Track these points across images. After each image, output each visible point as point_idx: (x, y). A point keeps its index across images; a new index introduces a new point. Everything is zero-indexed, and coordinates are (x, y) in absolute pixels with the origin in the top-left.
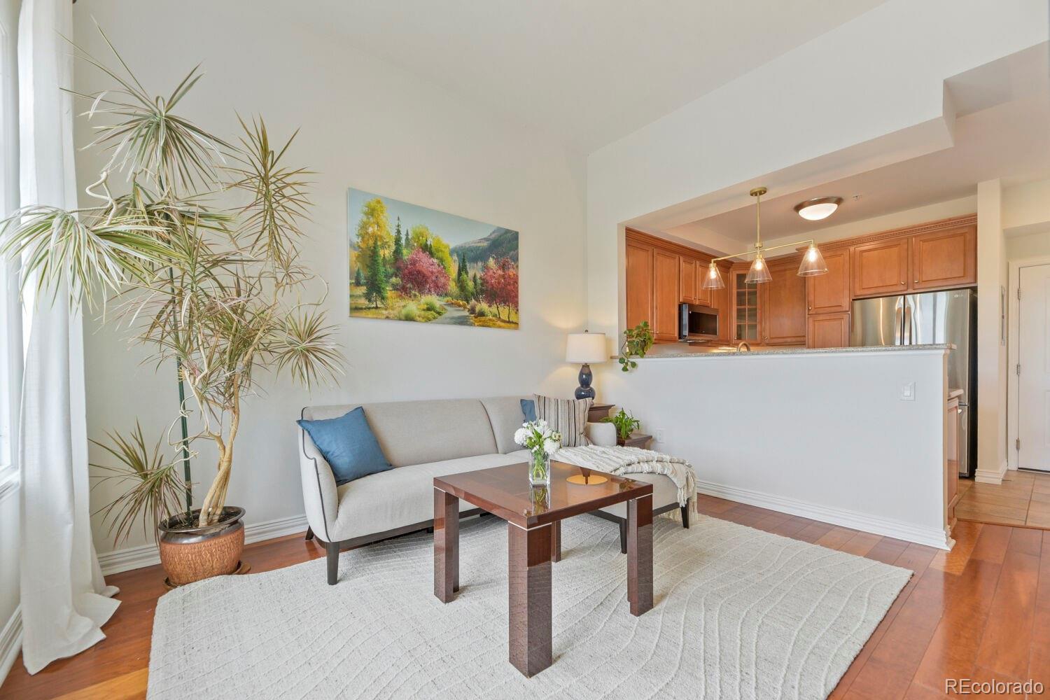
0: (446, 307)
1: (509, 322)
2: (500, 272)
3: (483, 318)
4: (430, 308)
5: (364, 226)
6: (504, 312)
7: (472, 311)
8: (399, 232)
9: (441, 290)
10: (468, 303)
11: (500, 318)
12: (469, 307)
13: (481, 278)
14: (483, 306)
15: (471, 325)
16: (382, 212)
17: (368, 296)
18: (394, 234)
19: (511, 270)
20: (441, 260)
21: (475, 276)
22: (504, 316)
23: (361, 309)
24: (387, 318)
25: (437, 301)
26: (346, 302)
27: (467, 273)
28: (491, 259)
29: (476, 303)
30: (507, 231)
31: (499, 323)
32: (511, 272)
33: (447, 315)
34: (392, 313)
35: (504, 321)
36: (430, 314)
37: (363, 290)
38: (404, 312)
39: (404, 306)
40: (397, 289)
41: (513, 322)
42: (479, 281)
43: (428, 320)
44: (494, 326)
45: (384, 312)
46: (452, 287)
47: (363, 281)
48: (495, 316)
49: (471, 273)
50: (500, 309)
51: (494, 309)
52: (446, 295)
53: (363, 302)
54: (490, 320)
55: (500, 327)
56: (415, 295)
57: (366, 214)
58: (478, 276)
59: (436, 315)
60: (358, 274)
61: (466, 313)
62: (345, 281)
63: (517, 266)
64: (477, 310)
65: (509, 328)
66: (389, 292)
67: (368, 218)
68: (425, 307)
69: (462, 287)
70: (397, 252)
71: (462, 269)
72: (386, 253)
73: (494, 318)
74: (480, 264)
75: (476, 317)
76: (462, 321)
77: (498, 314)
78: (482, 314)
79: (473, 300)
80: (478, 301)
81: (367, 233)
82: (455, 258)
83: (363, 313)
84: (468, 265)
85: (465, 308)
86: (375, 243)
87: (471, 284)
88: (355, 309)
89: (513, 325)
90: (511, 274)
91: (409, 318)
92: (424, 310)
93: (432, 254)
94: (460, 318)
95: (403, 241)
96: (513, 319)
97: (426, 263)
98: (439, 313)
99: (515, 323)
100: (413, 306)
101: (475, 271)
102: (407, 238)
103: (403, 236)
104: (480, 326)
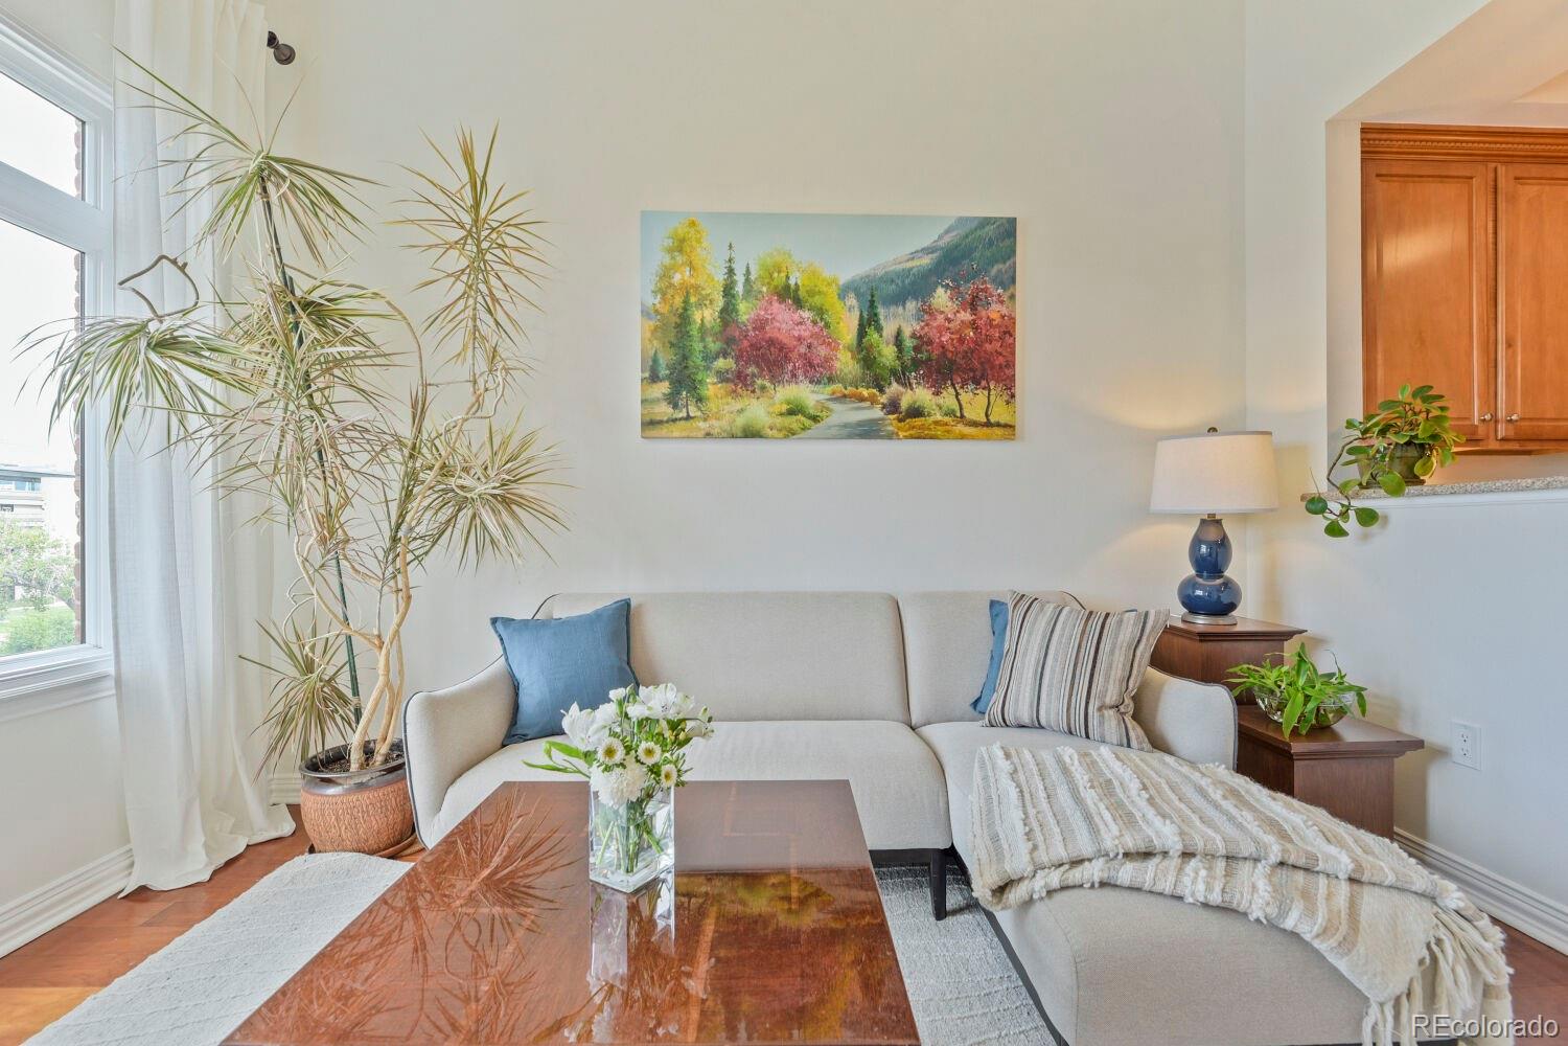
0: (832, 405)
1: (988, 424)
2: (966, 316)
3: (918, 421)
4: (794, 410)
5: (666, 274)
6: (974, 403)
7: (893, 407)
8: (731, 271)
9: (817, 371)
10: (882, 391)
11: (962, 416)
12: (883, 399)
13: (913, 336)
14: (922, 395)
15: (890, 436)
16: (699, 241)
17: (672, 400)
18: (720, 277)
19: (995, 307)
20: (820, 311)
21: (899, 334)
22: (975, 412)
23: (661, 422)
24: (708, 435)
25: (807, 394)
26: (636, 413)
27: (879, 329)
28: (940, 291)
29: (901, 388)
30: (985, 222)
31: (961, 428)
32: (995, 311)
33: (833, 420)
34: (716, 425)
35: (975, 424)
36: (793, 422)
37: (663, 388)
38: (740, 421)
39: (741, 411)
40: (727, 380)
41: (998, 425)
42: (909, 343)
43: (790, 433)
44: (949, 435)
45: (701, 424)
46: (846, 363)
47: (663, 372)
48: (950, 413)
49: (889, 329)
50: (964, 397)
51: (948, 399)
52: (831, 380)
53: (664, 410)
54: (936, 423)
55: (963, 437)
56: (763, 388)
57: (670, 251)
58: (907, 332)
59: (808, 422)
60: (655, 361)
61: (877, 413)
62: (636, 374)
63: (1012, 297)
64: (904, 404)
65: (988, 438)
66: (711, 387)
67: (673, 258)
68: (785, 408)
69: (867, 358)
70: (728, 312)
71: (869, 322)
72: (706, 316)
73: (947, 419)
74: (912, 305)
75: (900, 420)
76: (868, 431)
77: (957, 408)
78: (916, 412)
79: (895, 385)
80: (907, 384)
81: (671, 285)
82: (852, 301)
83: (664, 431)
84: (881, 311)
85: (873, 400)
86: (686, 302)
87: (888, 352)
88: (649, 424)
89: (998, 431)
90: (994, 316)
91: (751, 433)
92: (781, 414)
93: (799, 303)
94: (860, 424)
95: (739, 289)
96: (999, 414)
97: (787, 323)
98: (815, 419)
99: (1006, 426)
100: (758, 409)
101: (900, 321)
102: (747, 280)
103: (740, 279)
104: (912, 437)
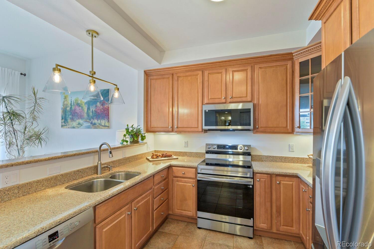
0: (84, 123)
1: (105, 126)
2: (102, 107)
3: (95, 126)
4: (79, 124)
5: (64, 102)
6: (103, 122)
7: (92, 123)
8: (71, 101)
9: (81, 117)
10: (90, 121)
11: (101, 125)
12: (90, 122)
13: (94, 111)
14: (95, 121)
15: (91, 128)
16: (67, 97)
17: (64, 122)
18: (70, 102)
19: (106, 105)
20: (82, 107)
21: (93, 110)
22: (103, 124)
23: (63, 126)
24: (69, 128)
25: (81, 121)
26: (60, 124)
27: (90, 110)
28: (98, 103)
30: (105, 90)
31: (101, 127)
32: (106, 106)
33: (84, 125)
34: (70, 126)
35: (103, 126)
36: (79, 126)
37: (63, 120)
38: (73, 125)
39: (72, 124)
40: (71, 119)
41: (106, 126)
42: (94, 112)
43: (78, 128)
44: (99, 128)
45: (68, 126)
46: (85, 116)
47: (63, 118)
48: (99, 124)
49: (91, 110)
50: (102, 121)
51: (99, 121)
52: (84, 119)
53: (63, 124)
54: (97, 126)
56: (75, 120)
57: (64, 99)
58: (94, 110)
59: (81, 126)
60: (63, 116)
61: (89, 124)
62: (60, 118)
63: (109, 103)
64: (93, 122)
65: (105, 128)
66: (69, 121)
67: (65, 100)
69: (88, 115)
70: (71, 108)
71: (88, 109)
72: (68, 109)
73: (99, 125)
74: (94, 105)
75: (93, 125)
76: (88, 127)
77: (100, 123)
78: (95, 124)
80: (93, 119)
81: (64, 104)
82: (86, 105)
83: (64, 127)
84: (90, 107)
85: (89, 122)
86: (66, 107)
87: (91, 114)
88: (62, 126)
89: (106, 127)
90: (106, 107)
91: (74, 128)
92: (77, 124)
93: (80, 106)
94: (87, 126)
95: (72, 104)
96: (107, 124)
97: (78, 109)
99: (107, 126)
100: (75, 124)
101: (93, 108)
102: (73, 103)
103: (72, 102)
104: (94, 128)
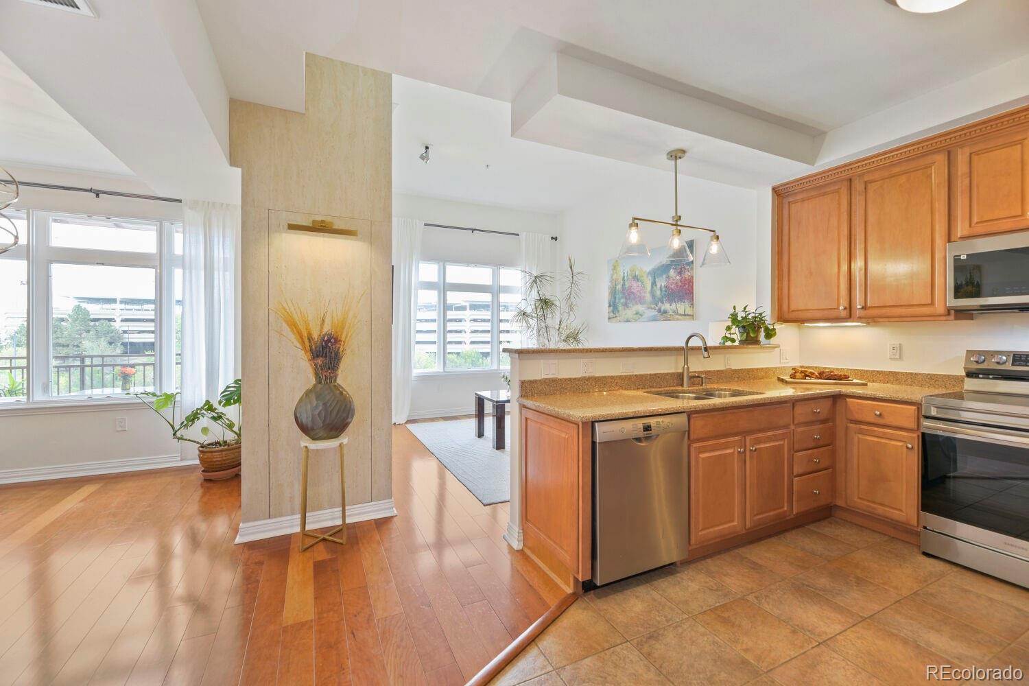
0: (645, 311)
1: (685, 315)
2: (678, 278)
3: (666, 315)
4: (637, 313)
5: (612, 275)
6: (681, 307)
7: (659, 311)
8: (624, 273)
9: (640, 300)
10: (657, 306)
11: (678, 313)
12: (657, 308)
14: (666, 306)
15: (659, 320)
16: (618, 266)
17: (613, 312)
18: (622, 275)
19: (687, 273)
20: (642, 282)
21: (661, 285)
22: (681, 311)
23: (611, 318)
24: (620, 321)
25: (640, 308)
26: (606, 315)
27: (656, 285)
28: (671, 270)
31: (677, 317)
32: (687, 275)
33: (646, 315)
34: (621, 318)
35: (681, 315)
36: (637, 317)
37: (611, 308)
38: (626, 317)
39: (626, 314)
40: (623, 305)
41: (688, 315)
42: (664, 289)
43: (636, 320)
44: (674, 319)
45: (619, 318)
46: (648, 298)
47: (611, 304)
48: (674, 312)
49: (659, 286)
50: (678, 306)
51: (673, 306)
52: (645, 303)
53: (612, 315)
54: (671, 315)
55: (678, 320)
56: (631, 307)
57: (613, 269)
58: (663, 285)
59: (640, 317)
60: (610, 301)
61: (656, 313)
62: (607, 305)
63: (692, 268)
64: (662, 309)
65: (684, 320)
66: (620, 308)
67: (613, 272)
68: (635, 312)
69: (653, 296)
70: (624, 285)
71: (654, 283)
72: (619, 287)
73: (673, 314)
74: (664, 276)
75: (662, 315)
76: (654, 319)
77: (676, 310)
78: (665, 312)
79: (660, 303)
80: (662, 303)
81: (613, 279)
82: (650, 278)
83: (612, 320)
84: (657, 280)
85: (655, 309)
86: (616, 284)
87: (658, 293)
88: (609, 318)
89: (687, 317)
91: (628, 321)
92: (634, 315)
93: (638, 280)
94: (651, 317)
95: (626, 278)
96: (689, 311)
97: (635, 286)
98: (641, 315)
99: (690, 315)
100: (629, 313)
101: (661, 282)
103: (626, 275)
104: (664, 320)
